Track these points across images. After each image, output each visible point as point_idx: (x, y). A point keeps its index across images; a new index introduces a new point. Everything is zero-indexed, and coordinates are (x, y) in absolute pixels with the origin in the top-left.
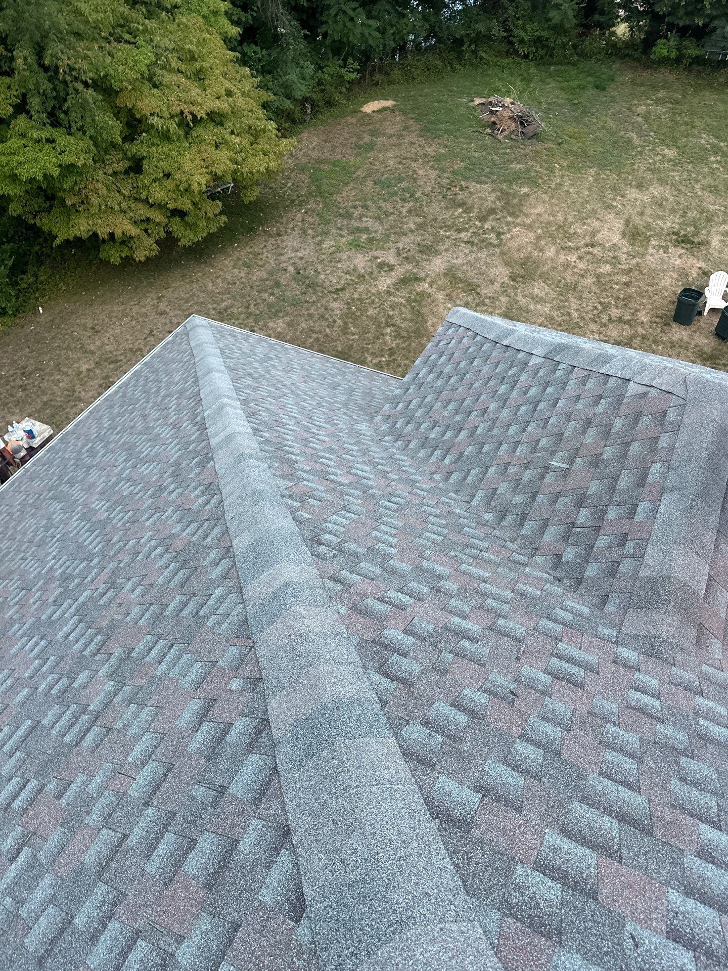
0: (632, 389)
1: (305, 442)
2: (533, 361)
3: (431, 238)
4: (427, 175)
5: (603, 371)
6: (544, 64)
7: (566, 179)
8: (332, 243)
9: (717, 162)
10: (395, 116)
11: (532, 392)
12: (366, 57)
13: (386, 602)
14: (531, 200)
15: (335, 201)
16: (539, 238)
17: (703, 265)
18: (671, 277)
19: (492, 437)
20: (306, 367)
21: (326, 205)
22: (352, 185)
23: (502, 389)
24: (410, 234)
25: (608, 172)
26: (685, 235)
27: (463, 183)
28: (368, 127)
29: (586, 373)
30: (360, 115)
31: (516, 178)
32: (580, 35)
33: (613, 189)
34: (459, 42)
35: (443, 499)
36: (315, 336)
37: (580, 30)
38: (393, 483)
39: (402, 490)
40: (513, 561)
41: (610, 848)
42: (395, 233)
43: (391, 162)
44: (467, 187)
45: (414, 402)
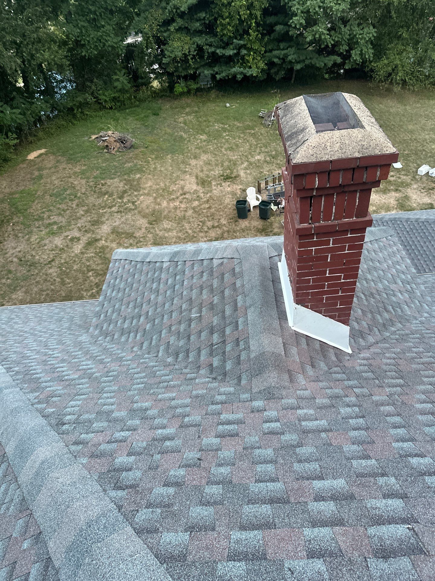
0: (216, 262)
1: (45, 363)
2: (165, 265)
3: (96, 216)
4: (80, 184)
5: (199, 258)
6: (122, 110)
7: (157, 164)
8: (36, 237)
9: (227, 135)
10: (49, 157)
11: (170, 281)
12: (19, 130)
13: (113, 442)
14: (143, 180)
15: (30, 213)
16: (155, 198)
17: (241, 187)
18: (229, 197)
19: (158, 314)
20: (38, 315)
21: (25, 217)
22: (37, 201)
23: (154, 286)
24: (82, 218)
25: (177, 155)
26: (227, 175)
27: (102, 181)
28: (35, 167)
29: (192, 262)
30: (27, 162)
31: (130, 171)
32: (136, 91)
33: (183, 162)
34: (71, 110)
35: (141, 361)
36: (45, 293)
37: (135, 89)
38: (108, 364)
39: (114, 366)
40: (188, 379)
41: (268, 522)
42: (73, 220)
43: (56, 182)
44: (106, 183)
45: (110, 311)
